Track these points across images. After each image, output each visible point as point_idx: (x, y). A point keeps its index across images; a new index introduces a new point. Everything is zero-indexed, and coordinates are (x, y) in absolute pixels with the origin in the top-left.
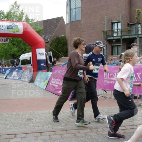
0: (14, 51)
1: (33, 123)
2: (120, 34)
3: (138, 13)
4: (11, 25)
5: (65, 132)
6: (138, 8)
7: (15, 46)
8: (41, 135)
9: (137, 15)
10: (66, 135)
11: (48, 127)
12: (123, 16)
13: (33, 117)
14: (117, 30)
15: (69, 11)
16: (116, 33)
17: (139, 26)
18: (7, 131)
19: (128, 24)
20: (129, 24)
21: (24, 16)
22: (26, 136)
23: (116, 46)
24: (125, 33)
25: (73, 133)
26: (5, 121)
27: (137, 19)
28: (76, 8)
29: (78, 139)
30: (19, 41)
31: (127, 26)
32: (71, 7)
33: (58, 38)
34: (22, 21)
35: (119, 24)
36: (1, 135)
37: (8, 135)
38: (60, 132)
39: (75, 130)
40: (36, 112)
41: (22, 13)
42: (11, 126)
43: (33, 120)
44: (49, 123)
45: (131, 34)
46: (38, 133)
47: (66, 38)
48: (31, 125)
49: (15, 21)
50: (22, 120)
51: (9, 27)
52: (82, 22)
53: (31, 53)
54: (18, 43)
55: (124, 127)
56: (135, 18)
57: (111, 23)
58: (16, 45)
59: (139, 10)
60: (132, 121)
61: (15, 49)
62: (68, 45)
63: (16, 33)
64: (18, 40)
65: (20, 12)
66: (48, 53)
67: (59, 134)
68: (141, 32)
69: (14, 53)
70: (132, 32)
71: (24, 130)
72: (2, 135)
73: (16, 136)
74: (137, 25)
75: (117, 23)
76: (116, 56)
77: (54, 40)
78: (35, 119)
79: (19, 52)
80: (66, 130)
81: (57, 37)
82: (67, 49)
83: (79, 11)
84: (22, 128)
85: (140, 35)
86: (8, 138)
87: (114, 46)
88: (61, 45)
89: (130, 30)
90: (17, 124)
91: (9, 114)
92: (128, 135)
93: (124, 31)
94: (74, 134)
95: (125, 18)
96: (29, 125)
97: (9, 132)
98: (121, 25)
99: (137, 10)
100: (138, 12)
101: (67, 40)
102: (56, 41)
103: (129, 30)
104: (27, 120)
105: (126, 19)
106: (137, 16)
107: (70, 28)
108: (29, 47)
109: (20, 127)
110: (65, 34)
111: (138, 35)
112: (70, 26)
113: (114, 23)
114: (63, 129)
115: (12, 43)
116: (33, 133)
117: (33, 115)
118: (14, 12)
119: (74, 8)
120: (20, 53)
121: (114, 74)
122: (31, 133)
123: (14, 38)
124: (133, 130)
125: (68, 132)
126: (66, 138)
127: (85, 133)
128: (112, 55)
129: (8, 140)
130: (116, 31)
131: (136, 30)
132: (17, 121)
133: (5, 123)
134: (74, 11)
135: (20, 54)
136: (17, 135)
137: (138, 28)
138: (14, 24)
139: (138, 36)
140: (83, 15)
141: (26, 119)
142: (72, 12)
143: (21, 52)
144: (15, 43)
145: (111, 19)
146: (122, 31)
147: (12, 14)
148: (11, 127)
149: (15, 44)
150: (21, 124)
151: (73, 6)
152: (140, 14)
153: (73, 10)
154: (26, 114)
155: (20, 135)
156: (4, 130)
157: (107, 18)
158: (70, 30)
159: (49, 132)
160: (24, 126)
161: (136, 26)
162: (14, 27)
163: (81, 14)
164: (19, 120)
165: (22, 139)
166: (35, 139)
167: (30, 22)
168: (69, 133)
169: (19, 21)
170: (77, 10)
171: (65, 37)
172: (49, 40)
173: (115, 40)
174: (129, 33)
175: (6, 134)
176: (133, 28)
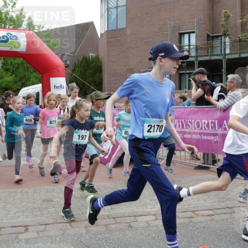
0: (8, 82)
1: (54, 207)
2: (193, 54)
3: (225, 17)
4: (6, 35)
5: (112, 221)
6: (225, 9)
7: (9, 73)
8: (71, 226)
9: (223, 19)
10: (114, 226)
11: (81, 213)
12: (200, 22)
13: (53, 196)
14: (189, 46)
15: (105, 11)
16: (188, 51)
17: (227, 40)
18: (10, 221)
19: (208, 36)
20: (210, 36)
21: (24, 19)
22: (45, 229)
23: (187, 73)
24: (203, 52)
25: (127, 223)
26: (5, 204)
27: (224, 27)
28: (117, 7)
29: (136, 232)
30: (16, 64)
31: (206, 40)
32: (109, 5)
33: (86, 59)
34: (21, 28)
35: (193, 36)
36: (1, 228)
37: (13, 228)
38: (104, 220)
39: (129, 216)
40: (58, 188)
41: (21, 14)
42: (17, 212)
43: (53, 201)
44: (83, 206)
45: (212, 53)
46: (65, 223)
47: (100, 60)
48: (51, 209)
49: (9, 29)
50: (34, 202)
51: (2, 39)
52: (128, 32)
53: (40, 85)
54: (13, 67)
55: (210, 211)
56: (220, 25)
57: (178, 35)
58: (11, 71)
59: (226, 12)
60: (223, 202)
61: (9, 78)
62: (103, 72)
63: (14, 50)
64: (16, 62)
65: (18, 13)
66: (70, 85)
67: (103, 225)
68: (230, 50)
69: (7, 85)
70: (215, 50)
71: (40, 219)
72: (3, 228)
73: (28, 229)
74: (223, 38)
75: (189, 33)
76: (188, 91)
77: (78, 62)
78: (57, 200)
79: (16, 83)
80: (114, 218)
81: (84, 58)
82: (102, 78)
83: (122, 11)
84: (36, 215)
85: (228, 54)
86: (14, 232)
87: (184, 74)
88: (91, 71)
89: (211, 47)
90: (27, 208)
91: (10, 192)
92: (219, 225)
93: (202, 48)
94: (128, 225)
95: (203, 25)
96: (48, 210)
97: (15, 222)
98: (196, 37)
99: (224, 11)
100: (225, 15)
101: (101, 63)
102: (82, 65)
103: (209, 46)
104: (44, 201)
105: (204, 27)
106: (223, 23)
107: (107, 42)
108: (35, 74)
109: (32, 214)
110: (98, 52)
111: (225, 54)
112: (107, 38)
113: (184, 34)
114: (108, 216)
115: (4, 67)
116: (57, 222)
117: (53, 194)
118: (7, 13)
119: (114, 7)
120: (17, 85)
121: (189, 121)
122: (53, 224)
123: (6, 59)
124: (226, 215)
125: (118, 220)
126: (116, 231)
127: (147, 222)
128: (180, 89)
129: (15, 235)
130: (187, 47)
131: (221, 47)
132: (26, 203)
133: (4, 207)
134: (114, 12)
135: (18, 88)
136: (29, 227)
137: (225, 43)
138: (10, 33)
139: (225, 57)
140: (129, 19)
141: (42, 200)
142: (110, 13)
143: (19, 84)
144: (8, 67)
145: (179, 27)
146: (197, 49)
147: (3, 15)
148: (17, 214)
149: (9, 69)
150: (34, 208)
151: (112, 4)
152: (228, 19)
153: (112, 11)
154: (39, 191)
155: (34, 227)
156: (5, 219)
157: (172, 26)
158: (107, 45)
159: (84, 221)
160: (40, 212)
161: (221, 39)
162: (11, 39)
163: (127, 18)
164: (29, 202)
165: (39, 234)
166: (62, 233)
167: (36, 31)
168: (119, 223)
169: (17, 29)
170: (119, 9)
171: (97, 58)
172: (68, 62)
173: (185, 64)
174: (209, 51)
175: (9, 226)
176: (217, 42)
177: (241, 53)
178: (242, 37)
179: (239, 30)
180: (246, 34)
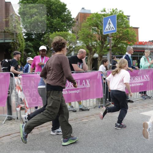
177: (5, 40)
178: (6, 29)
179: (4, 25)
180: (8, 28)
